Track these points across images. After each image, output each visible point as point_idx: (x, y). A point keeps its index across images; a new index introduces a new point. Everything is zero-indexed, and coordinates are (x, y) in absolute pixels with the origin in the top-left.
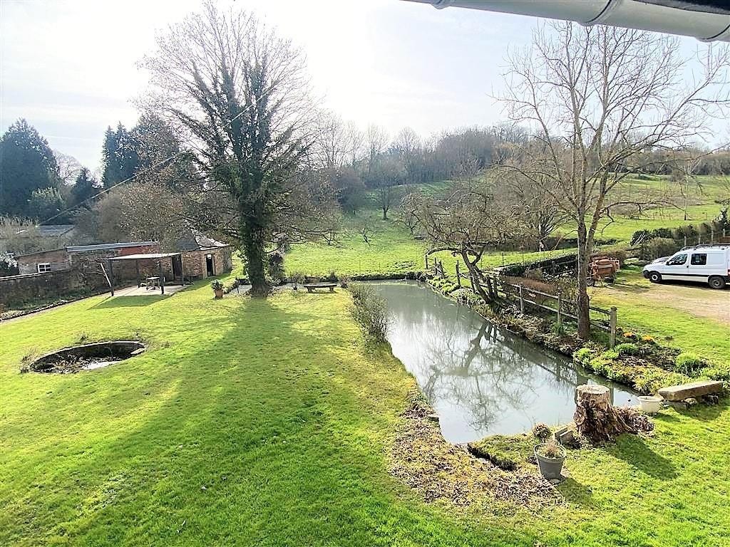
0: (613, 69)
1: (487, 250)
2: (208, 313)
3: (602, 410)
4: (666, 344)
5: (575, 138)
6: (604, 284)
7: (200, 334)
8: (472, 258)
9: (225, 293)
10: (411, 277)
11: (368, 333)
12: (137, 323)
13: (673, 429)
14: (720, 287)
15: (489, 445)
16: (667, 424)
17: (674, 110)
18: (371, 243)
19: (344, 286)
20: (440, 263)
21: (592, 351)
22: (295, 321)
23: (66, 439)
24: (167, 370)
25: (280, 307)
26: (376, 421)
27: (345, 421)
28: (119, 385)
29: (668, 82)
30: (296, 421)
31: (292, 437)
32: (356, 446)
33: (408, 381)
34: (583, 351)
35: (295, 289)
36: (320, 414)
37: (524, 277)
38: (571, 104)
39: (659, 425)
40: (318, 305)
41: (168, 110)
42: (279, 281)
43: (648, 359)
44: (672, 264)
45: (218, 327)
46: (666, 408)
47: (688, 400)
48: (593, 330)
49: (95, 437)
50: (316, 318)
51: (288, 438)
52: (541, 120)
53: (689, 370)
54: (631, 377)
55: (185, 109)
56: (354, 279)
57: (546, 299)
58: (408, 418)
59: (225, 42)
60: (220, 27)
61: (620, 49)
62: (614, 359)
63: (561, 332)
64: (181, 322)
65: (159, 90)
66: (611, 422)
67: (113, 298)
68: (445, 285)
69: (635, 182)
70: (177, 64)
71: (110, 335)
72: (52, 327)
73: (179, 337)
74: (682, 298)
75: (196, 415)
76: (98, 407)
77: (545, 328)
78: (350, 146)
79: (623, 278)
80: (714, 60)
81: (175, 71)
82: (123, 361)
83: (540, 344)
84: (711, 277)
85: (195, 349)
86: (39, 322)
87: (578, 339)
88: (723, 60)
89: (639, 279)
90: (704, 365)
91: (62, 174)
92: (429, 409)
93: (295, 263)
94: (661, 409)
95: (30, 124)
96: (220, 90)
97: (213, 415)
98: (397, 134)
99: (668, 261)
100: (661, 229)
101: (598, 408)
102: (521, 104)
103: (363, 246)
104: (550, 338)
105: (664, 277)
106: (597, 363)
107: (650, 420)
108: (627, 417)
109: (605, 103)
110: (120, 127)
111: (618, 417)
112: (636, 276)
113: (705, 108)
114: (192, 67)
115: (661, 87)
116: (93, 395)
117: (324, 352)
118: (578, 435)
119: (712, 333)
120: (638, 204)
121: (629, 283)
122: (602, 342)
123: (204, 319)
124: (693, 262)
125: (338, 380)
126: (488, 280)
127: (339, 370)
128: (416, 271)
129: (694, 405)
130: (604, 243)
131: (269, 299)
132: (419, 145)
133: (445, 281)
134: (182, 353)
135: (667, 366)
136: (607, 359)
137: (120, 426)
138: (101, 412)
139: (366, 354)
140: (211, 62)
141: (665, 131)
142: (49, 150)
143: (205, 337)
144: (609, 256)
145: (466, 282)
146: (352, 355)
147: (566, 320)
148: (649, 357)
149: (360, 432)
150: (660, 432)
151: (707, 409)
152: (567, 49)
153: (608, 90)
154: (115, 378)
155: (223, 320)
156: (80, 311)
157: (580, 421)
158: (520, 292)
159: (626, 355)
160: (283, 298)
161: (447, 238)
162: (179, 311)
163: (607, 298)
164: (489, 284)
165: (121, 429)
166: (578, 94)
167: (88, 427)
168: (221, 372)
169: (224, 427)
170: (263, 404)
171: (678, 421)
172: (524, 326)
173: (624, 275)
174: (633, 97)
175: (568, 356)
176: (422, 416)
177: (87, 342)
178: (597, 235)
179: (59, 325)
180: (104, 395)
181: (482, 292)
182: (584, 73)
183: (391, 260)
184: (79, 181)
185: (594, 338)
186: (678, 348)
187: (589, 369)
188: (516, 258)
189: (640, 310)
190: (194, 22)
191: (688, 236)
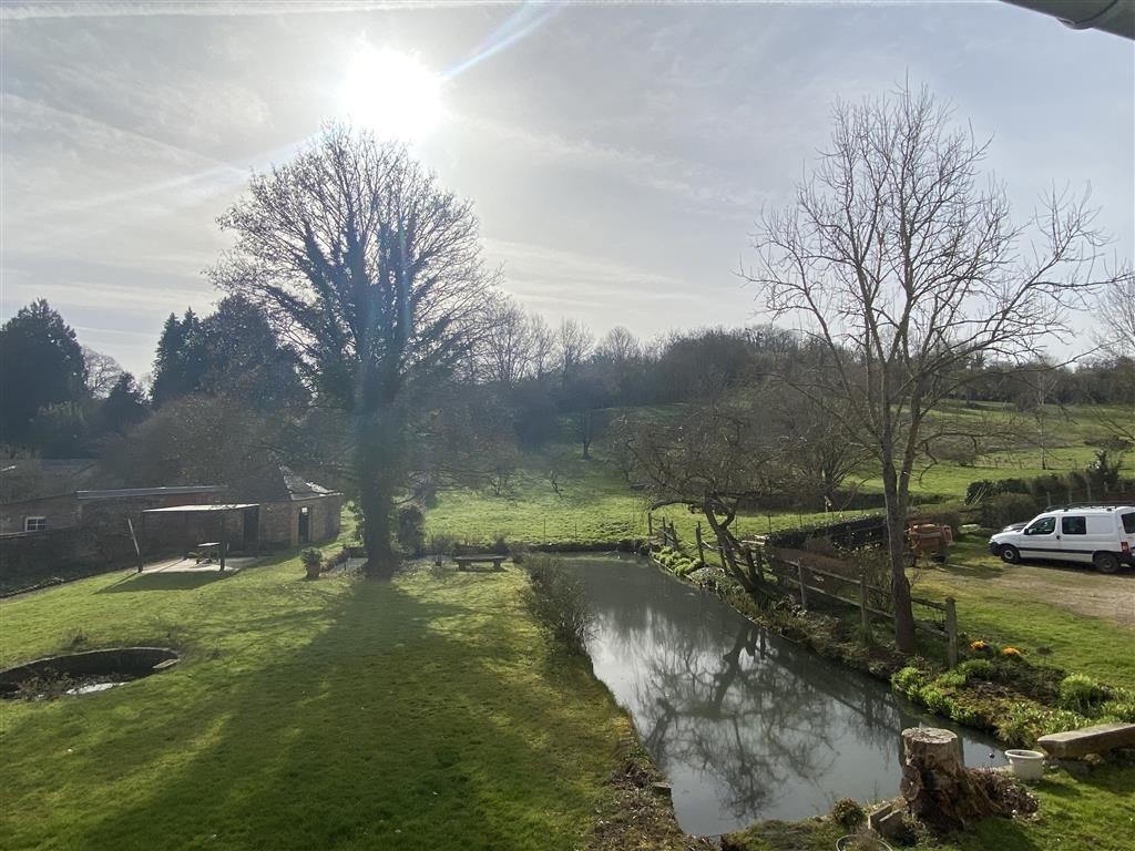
0: (916, 240)
1: (744, 507)
2: (292, 602)
3: (949, 774)
4: (1040, 662)
5: (868, 336)
6: (931, 564)
7: (273, 637)
8: (720, 519)
9: (324, 570)
10: (627, 548)
11: (553, 637)
12: (172, 617)
13: (1070, 809)
14: (1112, 570)
15: (759, 839)
16: (1058, 799)
17: (1013, 297)
18: (562, 494)
19: (517, 561)
20: (671, 525)
21: (922, 672)
22: (434, 616)
23: (12, 819)
24: (208, 698)
25: (410, 593)
26: (562, 794)
27: (508, 793)
28: (122, 722)
29: (998, 260)
30: (422, 793)
31: (413, 822)
32: (525, 839)
33: (620, 722)
34: (907, 671)
35: (439, 564)
36: (464, 780)
37: (803, 549)
38: (860, 290)
39: (1048, 803)
40: (474, 590)
41: (260, 287)
42: (412, 551)
43: (1013, 686)
44: (1033, 533)
45: (304, 625)
46: (1054, 771)
47: (1089, 757)
48: (920, 637)
49: (64, 816)
50: (468, 612)
51: (406, 824)
52: (815, 310)
53: (1083, 703)
54: (990, 718)
55: (288, 287)
56: (533, 550)
57: (842, 585)
58: (617, 789)
59: (355, 195)
60: (349, 176)
61: (925, 212)
62: (957, 686)
63: (868, 640)
64: (244, 616)
65: (251, 260)
66: (965, 795)
67: (139, 575)
68: (680, 561)
69: (964, 413)
70: (281, 224)
71: (124, 636)
72: (30, 622)
73: (236, 640)
74: (1055, 587)
75: (249, 778)
76: (80, 762)
77: (842, 634)
78: (534, 350)
79: (959, 555)
80: (1062, 229)
81: (278, 233)
82: (138, 682)
83: (836, 660)
84: (1097, 554)
85: (261, 663)
86: (9, 613)
87: (896, 651)
88: (1075, 229)
89: (985, 557)
90: (1106, 697)
91: (91, 382)
92: (654, 773)
93: (441, 524)
94: (1047, 773)
95: (52, 308)
96: (342, 261)
97: (278, 779)
98: (605, 335)
99: (1027, 527)
100: (1010, 480)
101: (941, 770)
102: (786, 287)
103: (550, 500)
104: (852, 650)
105: (1024, 554)
106: (931, 693)
107: (1030, 794)
108: (991, 787)
109: (909, 287)
110: (189, 315)
111: (976, 788)
112: (979, 553)
113: (1056, 295)
114: (303, 230)
115: (989, 266)
116: (75, 739)
117: (479, 669)
118: (910, 819)
119: (1112, 643)
120: (972, 436)
121: (969, 562)
122: (936, 658)
123: (283, 612)
124: (1066, 529)
125: (500, 720)
126: (746, 553)
127: (502, 701)
128: (634, 538)
129: (1099, 765)
130: (924, 502)
131: (395, 581)
132: (638, 352)
133: (679, 555)
134: (239, 669)
135: (1047, 698)
136: (946, 686)
137: (111, 796)
138: (84, 770)
139: (549, 675)
140: (333, 223)
141: (1001, 326)
142: (76, 345)
143: (281, 641)
144: (934, 519)
145: (713, 557)
146: (524, 674)
147: (875, 621)
148: (1016, 683)
149: (533, 815)
150: (1050, 813)
151: (1122, 774)
152: (848, 212)
153: (912, 271)
154: (119, 710)
155: (314, 614)
156: (80, 595)
157: (911, 795)
158: (799, 573)
159: (977, 680)
160: (417, 579)
161: (682, 485)
162: (245, 599)
163: (938, 586)
164: (750, 560)
165: (112, 803)
166: (867, 275)
167: (56, 797)
168: (301, 704)
169: (294, 802)
170: (367, 759)
171: (1078, 794)
172: (809, 630)
173: (962, 550)
174: (950, 277)
175: (883, 680)
176: (641, 785)
177: (84, 647)
178: (913, 488)
179: (41, 619)
180: (94, 739)
181: (739, 573)
182: (875, 247)
183: (593, 520)
184: (115, 392)
185: (923, 649)
186: (1061, 667)
187: (919, 703)
188: (789, 521)
189: (992, 606)
190: (312, 167)
191: (1053, 491)
